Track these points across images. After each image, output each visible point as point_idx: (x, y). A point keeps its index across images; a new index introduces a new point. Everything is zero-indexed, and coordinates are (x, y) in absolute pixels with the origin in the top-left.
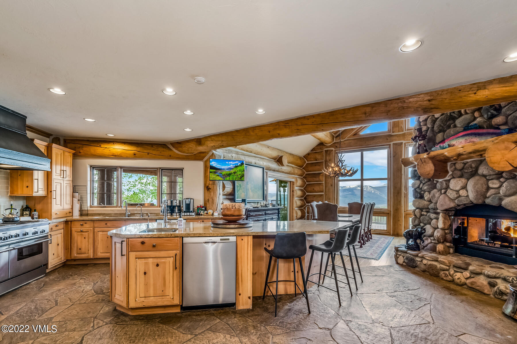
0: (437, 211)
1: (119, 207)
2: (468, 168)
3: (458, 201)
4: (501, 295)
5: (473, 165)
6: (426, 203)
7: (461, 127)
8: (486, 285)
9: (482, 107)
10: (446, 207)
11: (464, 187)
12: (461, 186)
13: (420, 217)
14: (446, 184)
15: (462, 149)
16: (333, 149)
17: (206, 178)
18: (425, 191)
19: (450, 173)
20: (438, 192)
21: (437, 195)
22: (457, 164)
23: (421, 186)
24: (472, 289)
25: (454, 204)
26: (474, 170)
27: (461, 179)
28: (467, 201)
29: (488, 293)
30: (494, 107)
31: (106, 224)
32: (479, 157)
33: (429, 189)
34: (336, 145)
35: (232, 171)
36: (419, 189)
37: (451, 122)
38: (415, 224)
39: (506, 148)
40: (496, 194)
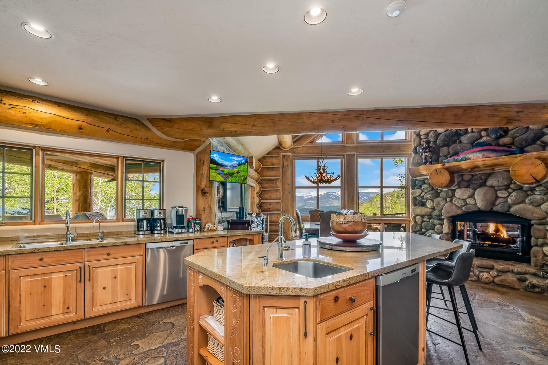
0: (441, 217)
1: (40, 224)
2: (478, 179)
3: (466, 208)
4: (532, 289)
5: (483, 177)
6: (429, 210)
7: (468, 143)
8: (516, 281)
9: (489, 128)
10: (453, 214)
11: (472, 196)
12: (469, 196)
13: (422, 223)
14: (452, 193)
15: (482, 162)
16: (291, 154)
17: (200, 178)
18: (427, 200)
19: (456, 183)
20: (443, 200)
21: (442, 203)
22: (465, 175)
23: (422, 195)
24: (503, 286)
25: (462, 211)
26: (483, 181)
27: (469, 189)
28: (475, 208)
29: (518, 288)
30: (503, 129)
31: (41, 259)
32: (491, 170)
33: (433, 197)
34: (294, 150)
35: (236, 170)
36: (421, 198)
37: (456, 138)
38: (415, 230)
39: (533, 164)
40: (505, 202)
